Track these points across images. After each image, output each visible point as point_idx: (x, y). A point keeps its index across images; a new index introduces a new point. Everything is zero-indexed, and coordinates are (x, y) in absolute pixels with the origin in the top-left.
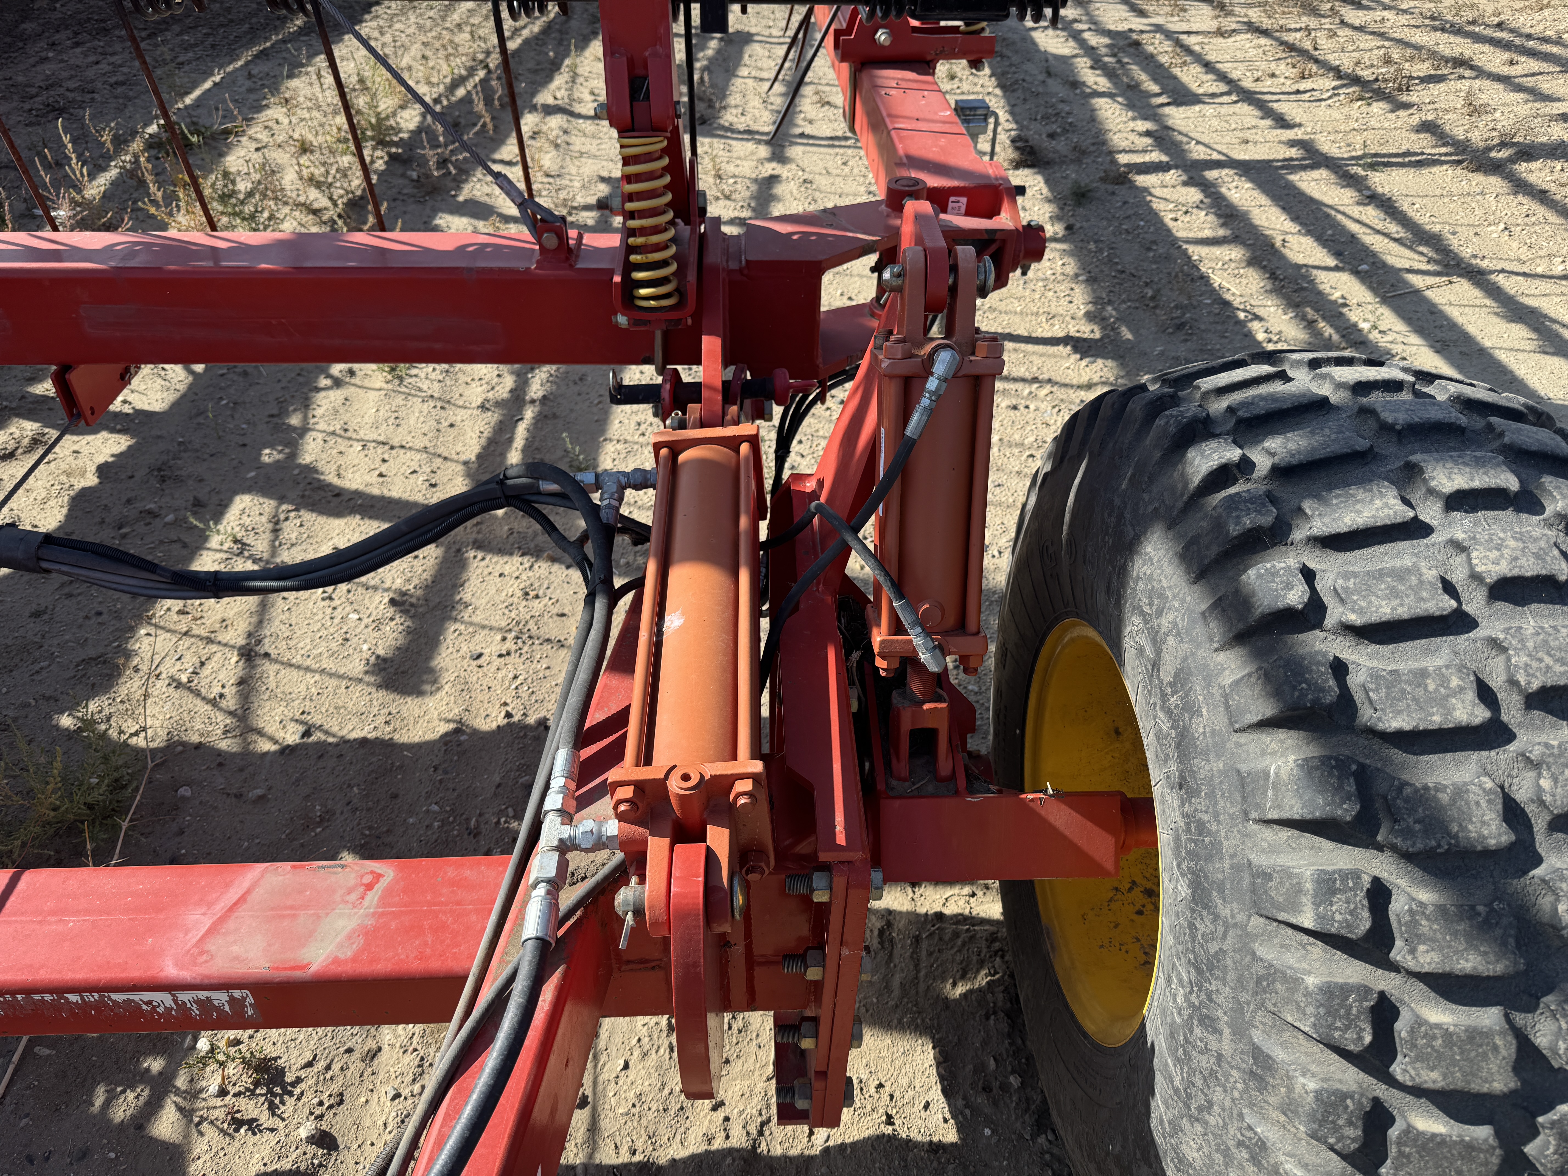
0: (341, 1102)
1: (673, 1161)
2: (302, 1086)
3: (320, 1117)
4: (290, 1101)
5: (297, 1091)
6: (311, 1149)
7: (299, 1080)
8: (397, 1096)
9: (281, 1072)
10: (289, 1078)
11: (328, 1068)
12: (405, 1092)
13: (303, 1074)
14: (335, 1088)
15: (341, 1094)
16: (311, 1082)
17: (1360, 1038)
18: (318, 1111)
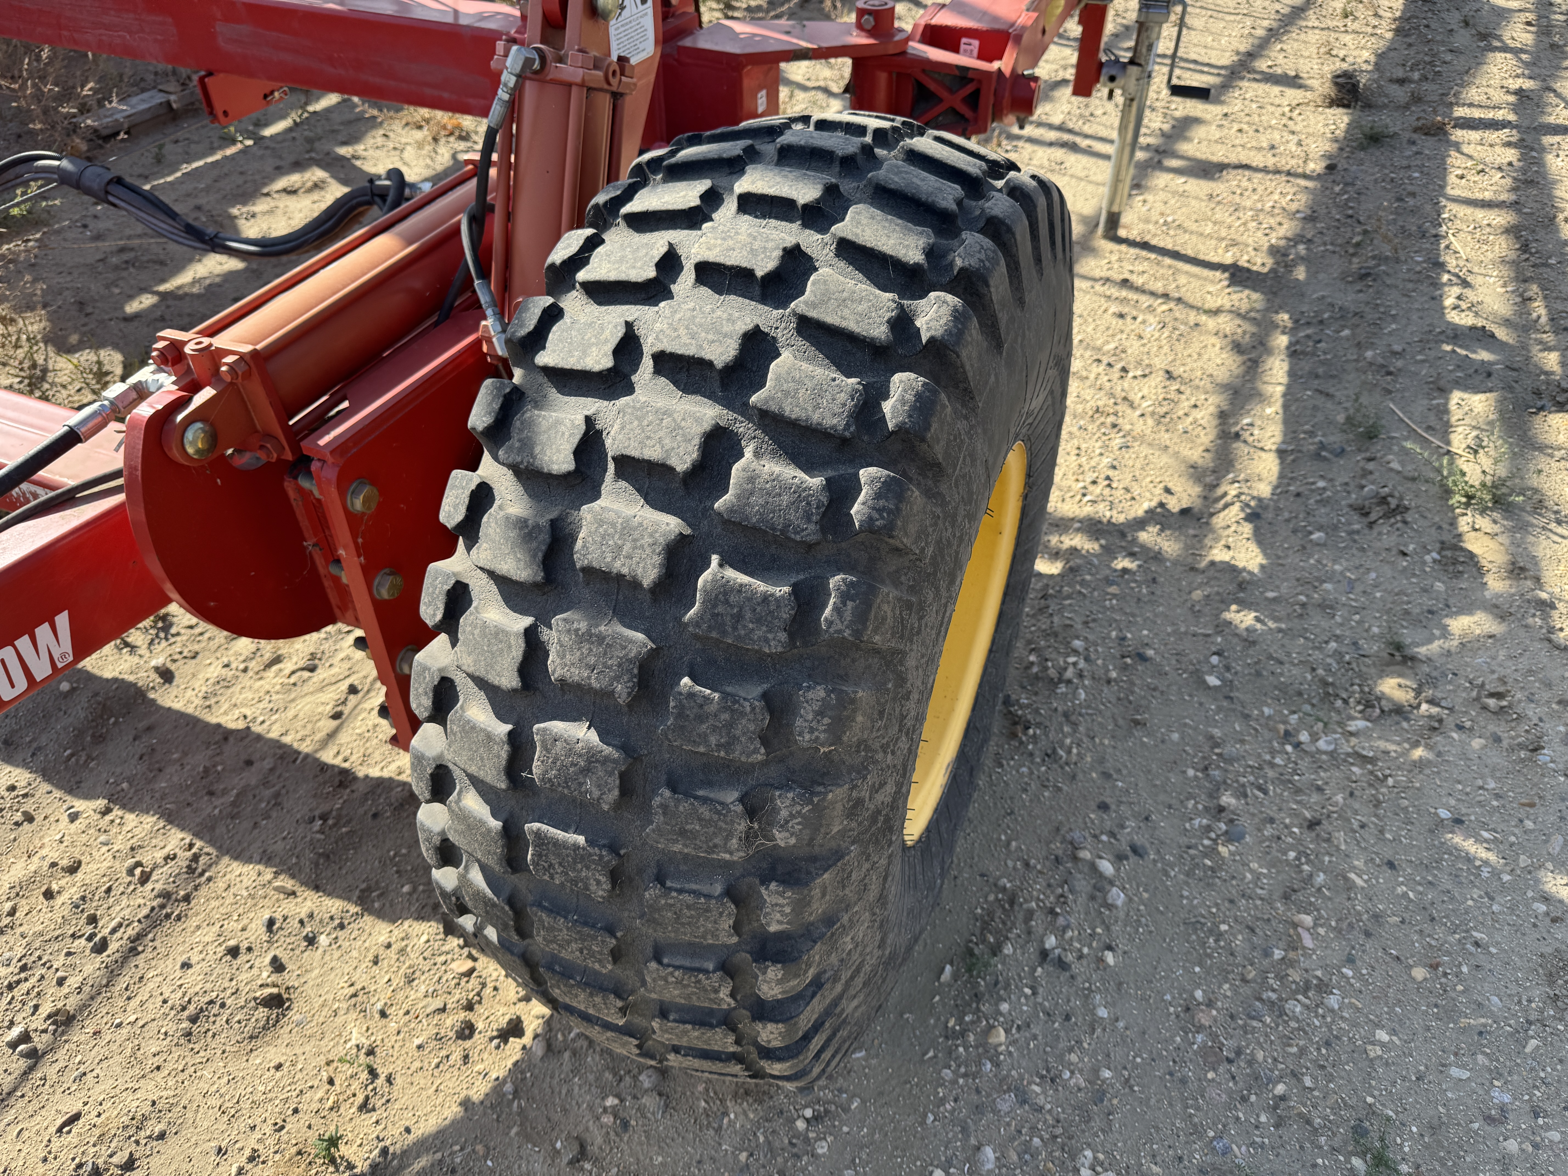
0: (194, 657)
1: (367, 777)
2: (178, 639)
3: (174, 661)
4: (164, 644)
5: (172, 640)
6: (154, 676)
7: (178, 634)
8: (227, 666)
9: (171, 625)
10: (173, 630)
11: (201, 634)
12: (233, 666)
13: (183, 631)
14: (196, 647)
15: (197, 653)
16: (185, 638)
17: (434, 615)
18: (176, 657)
